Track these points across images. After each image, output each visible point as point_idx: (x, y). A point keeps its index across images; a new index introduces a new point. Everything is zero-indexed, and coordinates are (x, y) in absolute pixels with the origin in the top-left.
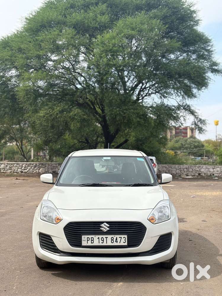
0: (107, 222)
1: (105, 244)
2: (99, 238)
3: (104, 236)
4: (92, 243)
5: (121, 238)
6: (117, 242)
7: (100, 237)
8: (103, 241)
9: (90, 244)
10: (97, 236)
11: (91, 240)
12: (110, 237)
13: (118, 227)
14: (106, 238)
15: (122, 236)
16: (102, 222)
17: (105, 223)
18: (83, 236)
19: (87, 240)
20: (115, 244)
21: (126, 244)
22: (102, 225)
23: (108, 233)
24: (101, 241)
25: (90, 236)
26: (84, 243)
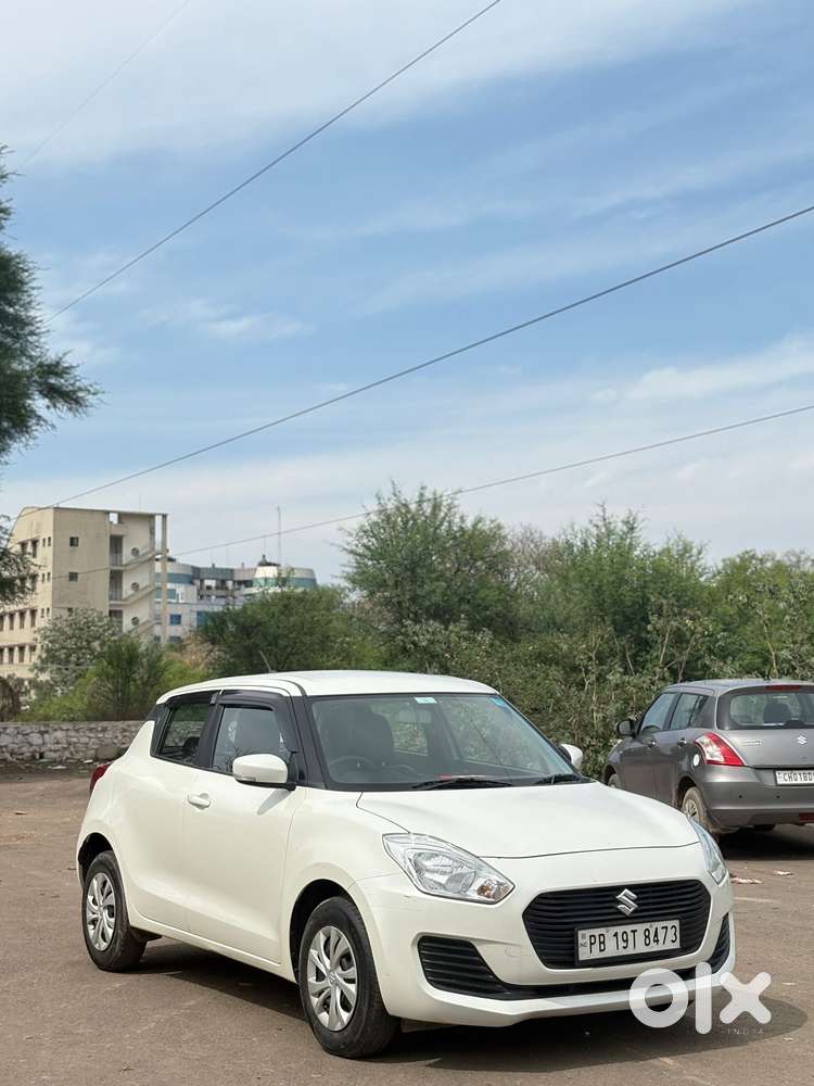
0: (631, 887)
1: (630, 951)
2: (616, 935)
3: (628, 928)
4: (601, 951)
5: (666, 928)
6: (657, 941)
7: (620, 930)
8: (627, 941)
9: (596, 954)
10: (613, 930)
11: (600, 943)
12: (641, 928)
13: (653, 898)
14: (634, 931)
15: (669, 924)
16: (619, 889)
17: (626, 890)
18: (580, 933)
19: (591, 944)
20: (654, 948)
21: (677, 945)
22: (621, 896)
23: (636, 918)
24: (621, 944)
25: (596, 932)
26: (584, 954)
